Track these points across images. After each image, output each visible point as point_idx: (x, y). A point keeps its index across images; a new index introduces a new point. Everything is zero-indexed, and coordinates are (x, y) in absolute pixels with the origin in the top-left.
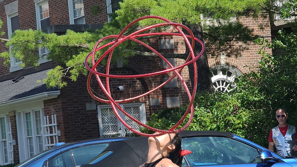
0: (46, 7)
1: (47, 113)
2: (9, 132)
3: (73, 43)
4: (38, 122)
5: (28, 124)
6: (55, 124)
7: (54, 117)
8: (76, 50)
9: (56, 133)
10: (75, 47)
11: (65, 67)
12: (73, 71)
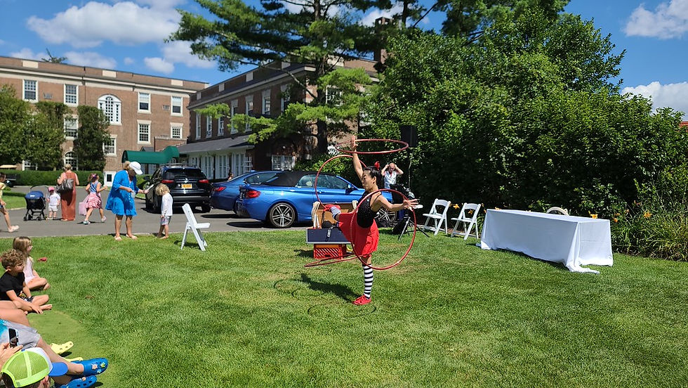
0: (251, 104)
1: (247, 156)
2: (227, 163)
3: (264, 123)
4: (242, 160)
5: (237, 160)
6: (250, 161)
7: (250, 158)
8: (265, 127)
9: (251, 166)
10: (264, 125)
11: (258, 134)
12: (261, 137)
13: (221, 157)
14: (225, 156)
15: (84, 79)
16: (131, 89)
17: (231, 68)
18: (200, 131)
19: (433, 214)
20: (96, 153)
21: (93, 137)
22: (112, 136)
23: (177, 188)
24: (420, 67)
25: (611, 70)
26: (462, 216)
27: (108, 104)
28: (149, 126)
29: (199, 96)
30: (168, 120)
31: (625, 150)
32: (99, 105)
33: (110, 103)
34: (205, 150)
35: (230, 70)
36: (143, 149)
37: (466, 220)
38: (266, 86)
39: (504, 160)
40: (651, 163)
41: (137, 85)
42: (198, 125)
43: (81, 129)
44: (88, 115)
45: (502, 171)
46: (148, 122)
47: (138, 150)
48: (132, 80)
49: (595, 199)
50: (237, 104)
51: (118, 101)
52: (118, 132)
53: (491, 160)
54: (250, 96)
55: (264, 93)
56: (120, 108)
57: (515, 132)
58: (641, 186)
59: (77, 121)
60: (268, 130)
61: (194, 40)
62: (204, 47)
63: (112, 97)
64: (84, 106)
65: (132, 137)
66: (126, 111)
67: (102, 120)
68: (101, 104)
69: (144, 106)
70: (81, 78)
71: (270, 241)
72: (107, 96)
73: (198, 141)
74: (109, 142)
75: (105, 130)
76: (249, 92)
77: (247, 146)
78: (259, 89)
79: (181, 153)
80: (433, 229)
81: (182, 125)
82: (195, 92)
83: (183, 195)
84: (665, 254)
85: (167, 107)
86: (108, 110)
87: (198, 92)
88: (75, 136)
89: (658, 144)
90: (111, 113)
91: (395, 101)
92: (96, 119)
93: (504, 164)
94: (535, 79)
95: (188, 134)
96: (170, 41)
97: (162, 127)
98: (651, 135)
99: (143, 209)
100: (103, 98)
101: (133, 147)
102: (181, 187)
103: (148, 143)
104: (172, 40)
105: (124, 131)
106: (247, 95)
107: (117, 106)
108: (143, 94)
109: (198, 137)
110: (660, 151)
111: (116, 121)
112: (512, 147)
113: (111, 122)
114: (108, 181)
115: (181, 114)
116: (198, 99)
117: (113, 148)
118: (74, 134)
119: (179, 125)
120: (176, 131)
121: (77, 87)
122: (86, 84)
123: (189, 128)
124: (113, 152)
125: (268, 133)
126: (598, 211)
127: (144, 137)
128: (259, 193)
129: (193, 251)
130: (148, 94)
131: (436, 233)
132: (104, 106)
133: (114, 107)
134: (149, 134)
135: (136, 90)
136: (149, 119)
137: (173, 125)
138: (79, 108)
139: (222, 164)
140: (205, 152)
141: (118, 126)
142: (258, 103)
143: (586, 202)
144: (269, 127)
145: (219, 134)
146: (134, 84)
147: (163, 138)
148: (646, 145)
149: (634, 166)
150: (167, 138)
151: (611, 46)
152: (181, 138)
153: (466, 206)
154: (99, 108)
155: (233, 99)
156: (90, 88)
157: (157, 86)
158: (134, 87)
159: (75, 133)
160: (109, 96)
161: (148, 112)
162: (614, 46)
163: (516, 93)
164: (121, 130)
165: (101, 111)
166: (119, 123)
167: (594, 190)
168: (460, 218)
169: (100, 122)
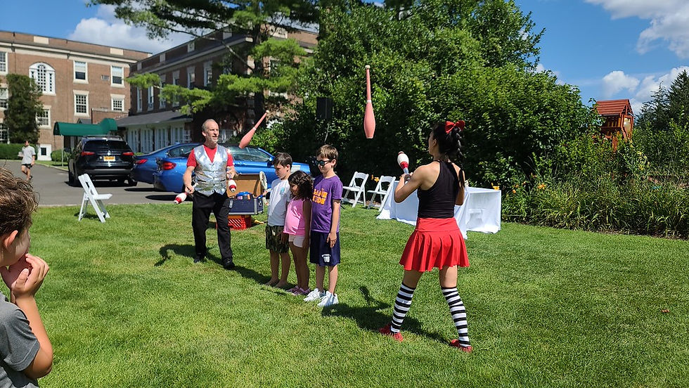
1: (186, 129)
2: (166, 136)
3: (197, 95)
4: (181, 133)
5: (176, 134)
6: (189, 135)
7: (189, 131)
8: (199, 98)
9: (189, 139)
10: (198, 97)
11: (191, 105)
12: (195, 109)
13: (160, 130)
14: (164, 130)
15: (14, 45)
16: (66, 57)
17: (161, 35)
18: (140, 102)
19: (353, 187)
20: (29, 125)
21: (25, 108)
22: (45, 107)
23: (98, 160)
24: (351, 40)
25: (531, 49)
26: (378, 190)
27: (40, 72)
28: (87, 98)
29: (139, 67)
30: (107, 92)
31: (523, 124)
32: (30, 74)
33: (42, 72)
34: (144, 123)
35: (160, 38)
36: (80, 122)
37: (382, 192)
38: (207, 57)
39: (420, 134)
40: (547, 137)
41: (72, 53)
42: (139, 97)
43: (11, 99)
44: (19, 83)
45: (420, 145)
46: (86, 93)
47: (75, 122)
48: (66, 48)
49: (498, 171)
50: (178, 75)
51: (52, 69)
52: (52, 103)
53: (409, 133)
54: (191, 68)
55: (205, 64)
56: (53, 77)
57: (431, 106)
58: (539, 160)
59: (7, 91)
60: (202, 102)
61: (119, 4)
62: (130, 12)
63: (45, 65)
64: (13, 75)
65: (67, 108)
66: (59, 80)
67: (33, 90)
68: (33, 73)
69: (80, 76)
70: (10, 45)
71: (180, 213)
72: (39, 64)
73: (140, 114)
74: (42, 113)
75: (38, 101)
76: (190, 63)
77: (185, 119)
78: (200, 60)
79: (119, 125)
80: (351, 201)
81: (124, 96)
82: (135, 62)
83: (108, 167)
84: (551, 223)
85: (107, 77)
86: (40, 79)
87: (138, 61)
88: (5, 107)
89: (552, 118)
90: (43, 82)
91: (327, 74)
92: (28, 88)
93: (421, 138)
94: (455, 54)
95: (129, 107)
96: (92, 5)
97: (102, 99)
98: (546, 111)
99: (66, 182)
100: (35, 66)
101: (70, 119)
102: (103, 159)
103: (87, 115)
104: (95, 4)
105: (59, 102)
106: (188, 66)
107: (51, 75)
108: (79, 62)
109: (139, 109)
110: (554, 125)
111: (49, 91)
112: (429, 121)
113: (44, 92)
114: (42, 154)
115: (122, 85)
116: (138, 69)
117: (48, 120)
118: (4, 105)
119: (121, 97)
120: (118, 103)
121: (6, 55)
122: (16, 50)
123: (129, 100)
124: (48, 124)
125: (202, 105)
126: (500, 182)
127: (81, 109)
128: (175, 165)
129: (92, 222)
130: (85, 63)
131: (354, 206)
132: (36, 75)
133: (48, 76)
134: (87, 105)
135: (71, 58)
136: (86, 90)
137: (114, 97)
138: (8, 77)
139: (162, 138)
140: (143, 125)
141: (52, 97)
142: (199, 75)
143: (489, 175)
144: (203, 99)
145: (161, 106)
146: (68, 52)
147: (102, 110)
148: (542, 120)
149: (531, 140)
150: (106, 110)
151: (532, 24)
152: (123, 110)
153: (383, 179)
154: (30, 76)
155: (174, 71)
156: (19, 55)
157: (94, 54)
158: (68, 55)
159: (5, 103)
160: (42, 64)
161: (85, 81)
162: (534, 24)
163: (438, 68)
164: (56, 101)
165: (33, 80)
166: (53, 93)
167: (496, 163)
168: (376, 191)
169: (31, 92)
